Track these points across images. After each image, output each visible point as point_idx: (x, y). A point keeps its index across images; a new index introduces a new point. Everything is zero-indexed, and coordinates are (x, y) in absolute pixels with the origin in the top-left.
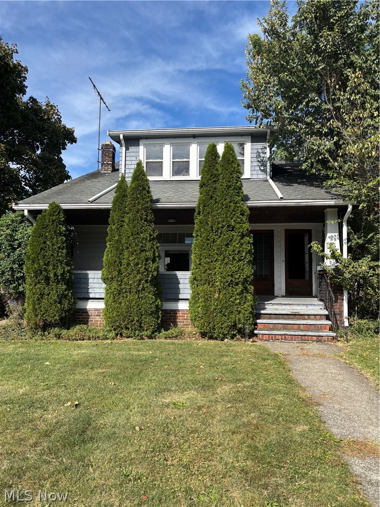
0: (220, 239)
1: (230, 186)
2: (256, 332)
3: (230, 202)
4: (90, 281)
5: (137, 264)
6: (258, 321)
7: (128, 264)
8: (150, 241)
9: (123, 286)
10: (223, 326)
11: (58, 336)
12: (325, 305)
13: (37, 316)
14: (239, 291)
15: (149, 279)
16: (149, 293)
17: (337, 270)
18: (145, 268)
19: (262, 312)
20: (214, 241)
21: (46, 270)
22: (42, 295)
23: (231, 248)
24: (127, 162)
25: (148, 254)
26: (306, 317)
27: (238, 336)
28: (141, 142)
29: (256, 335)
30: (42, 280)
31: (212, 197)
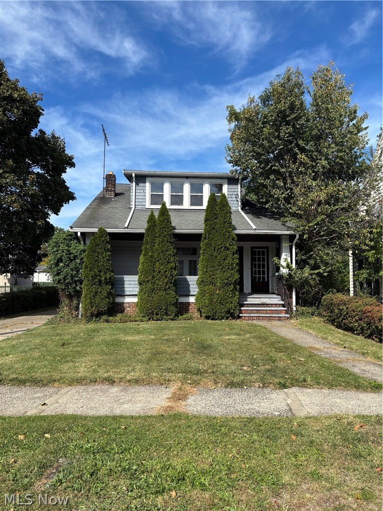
0: (220, 256)
1: (226, 222)
2: (240, 315)
3: (226, 232)
4: (126, 283)
5: (166, 271)
6: (242, 308)
7: (159, 272)
8: (173, 256)
9: (155, 286)
10: (222, 311)
11: (107, 321)
12: (282, 298)
13: (92, 307)
14: (231, 289)
15: (173, 281)
16: (172, 291)
17: (290, 275)
18: (171, 274)
19: (245, 303)
20: (216, 257)
21: (99, 275)
22: (96, 293)
23: (227, 261)
24: (137, 194)
25: (172, 264)
26: (270, 305)
27: (231, 318)
28: (148, 179)
29: (241, 317)
30: (96, 282)
31: (214, 228)
